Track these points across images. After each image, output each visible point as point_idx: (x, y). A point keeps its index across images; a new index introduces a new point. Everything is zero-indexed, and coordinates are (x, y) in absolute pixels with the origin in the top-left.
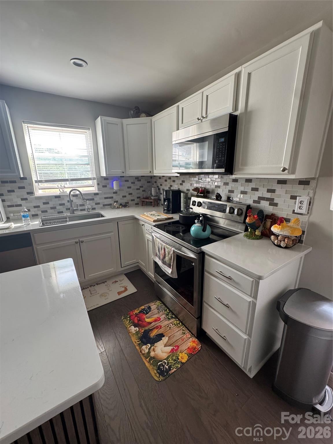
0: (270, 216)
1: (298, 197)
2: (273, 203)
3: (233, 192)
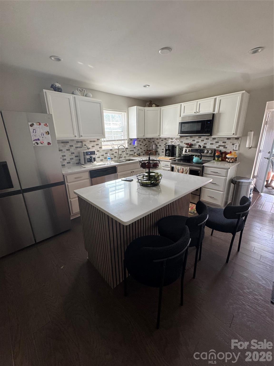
0: (224, 152)
1: (235, 144)
2: (225, 147)
3: (206, 144)
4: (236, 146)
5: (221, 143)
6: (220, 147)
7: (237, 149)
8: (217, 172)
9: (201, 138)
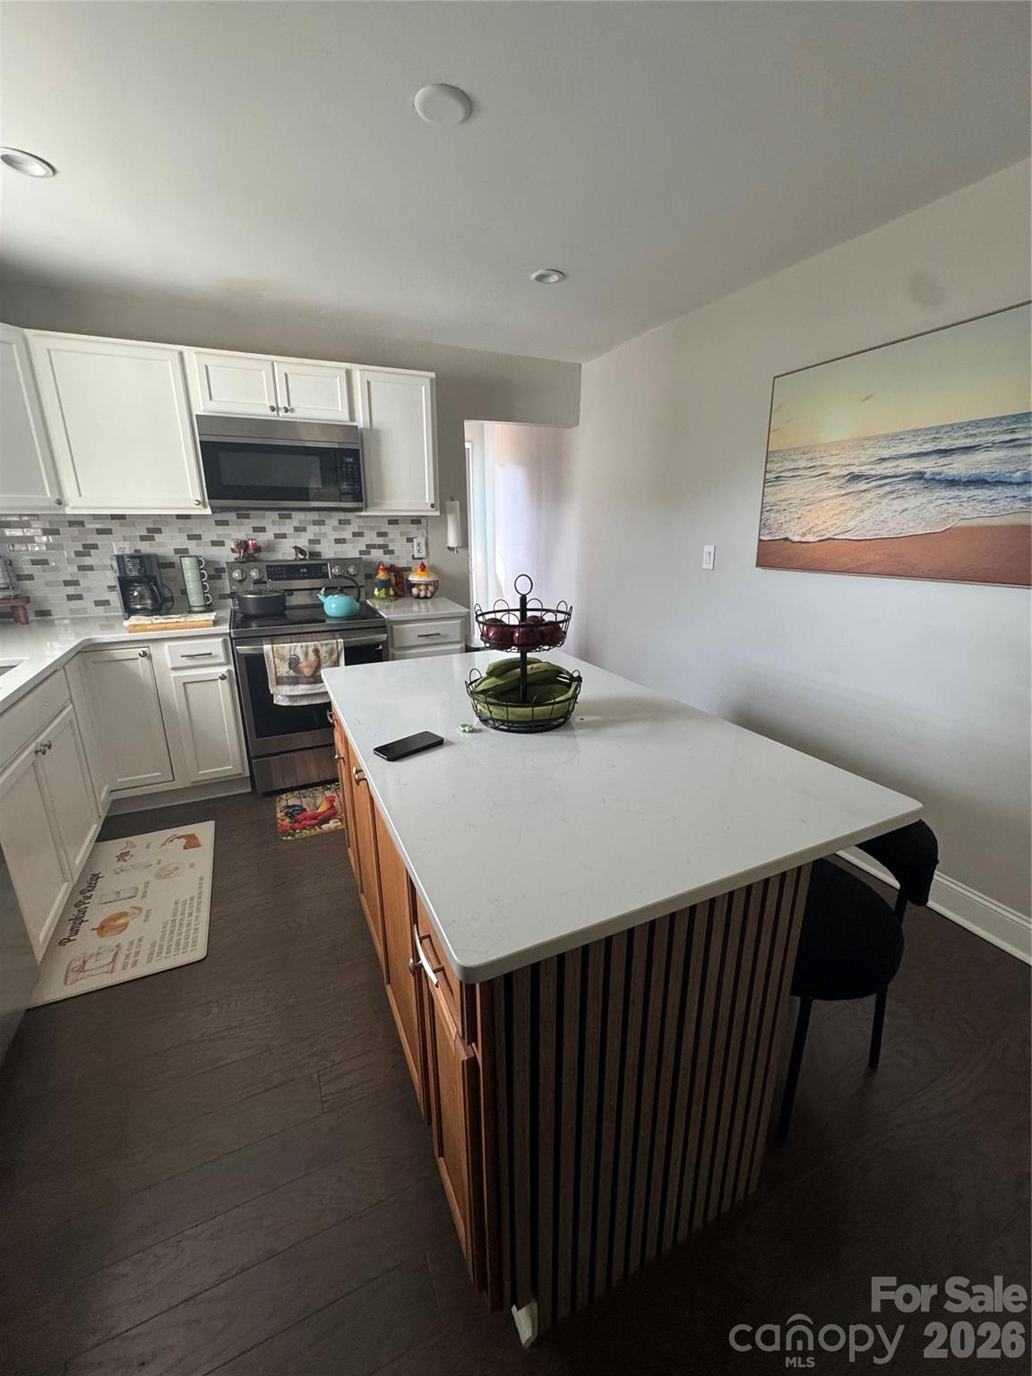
0: (396, 568)
1: (414, 540)
2: (387, 551)
3: (318, 542)
4: (418, 545)
5: (370, 537)
6: (372, 551)
7: (423, 554)
8: (437, 632)
9: (289, 517)
